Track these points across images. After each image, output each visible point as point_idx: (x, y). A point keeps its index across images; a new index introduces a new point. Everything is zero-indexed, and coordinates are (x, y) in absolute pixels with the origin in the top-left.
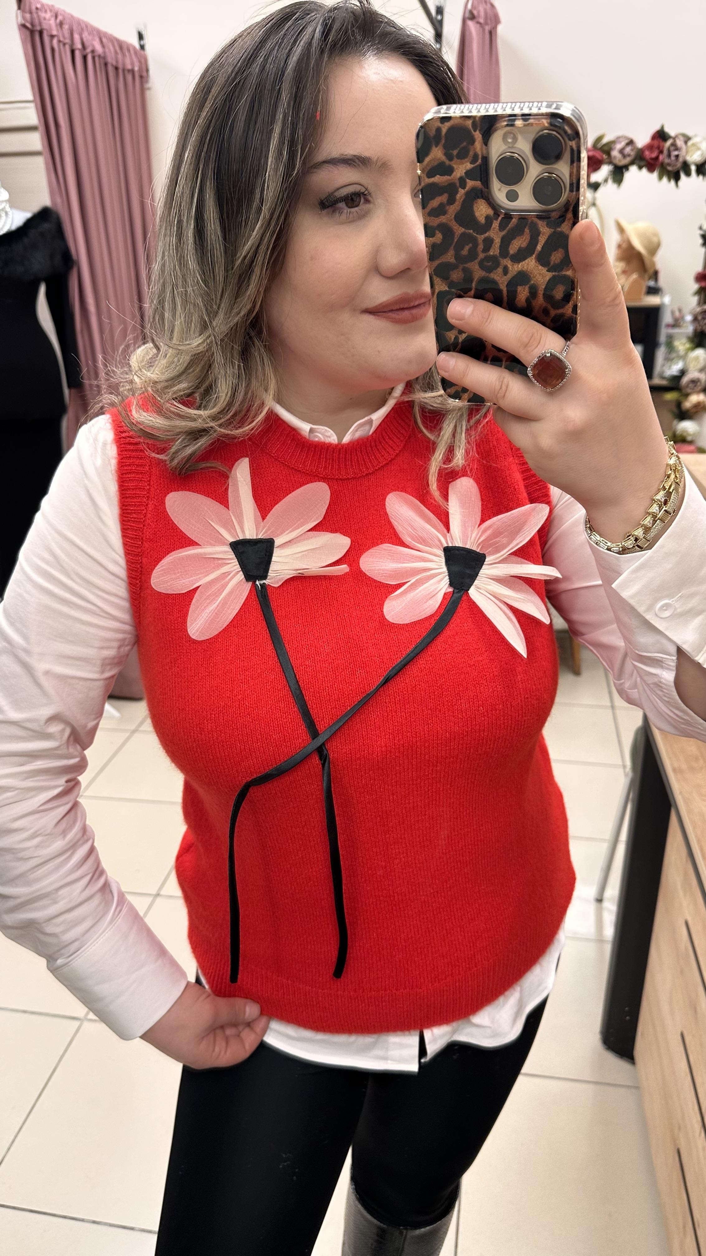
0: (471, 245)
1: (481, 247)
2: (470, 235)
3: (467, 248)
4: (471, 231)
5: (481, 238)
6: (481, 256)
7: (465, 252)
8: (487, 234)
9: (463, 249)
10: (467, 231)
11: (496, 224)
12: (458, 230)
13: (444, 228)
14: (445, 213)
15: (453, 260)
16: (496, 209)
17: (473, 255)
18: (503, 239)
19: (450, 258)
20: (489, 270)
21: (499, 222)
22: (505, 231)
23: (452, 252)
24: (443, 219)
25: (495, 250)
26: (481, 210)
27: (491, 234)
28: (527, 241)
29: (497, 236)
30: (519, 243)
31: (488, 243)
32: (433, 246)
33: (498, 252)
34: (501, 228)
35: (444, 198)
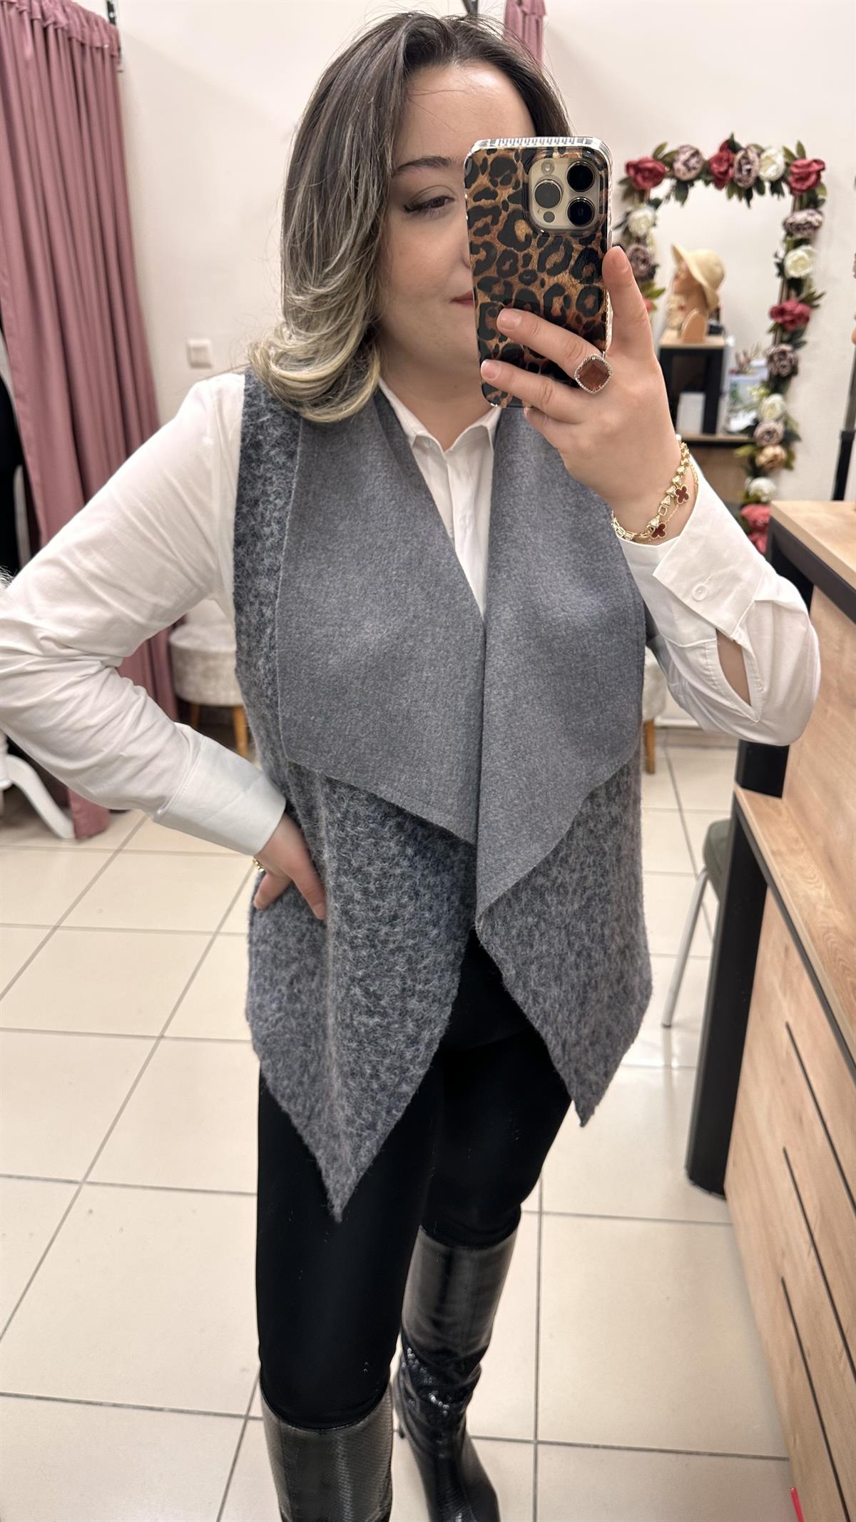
0: (512, 261)
1: (521, 262)
2: (511, 251)
3: (508, 264)
4: (512, 248)
6: (521, 270)
7: (506, 267)
8: (526, 252)
9: (504, 264)
10: (509, 248)
11: (534, 242)
12: (500, 247)
13: (488, 246)
14: (488, 233)
15: (495, 275)
16: (535, 228)
17: (513, 270)
18: (540, 255)
19: (492, 272)
20: (528, 283)
21: (537, 240)
22: (543, 249)
23: (494, 268)
24: (487, 238)
25: (533, 265)
26: (522, 229)
27: (530, 250)
28: (562, 257)
29: (535, 252)
30: (555, 258)
31: (528, 258)
32: (478, 262)
33: (536, 267)
34: (539, 245)
35: (489, 219)
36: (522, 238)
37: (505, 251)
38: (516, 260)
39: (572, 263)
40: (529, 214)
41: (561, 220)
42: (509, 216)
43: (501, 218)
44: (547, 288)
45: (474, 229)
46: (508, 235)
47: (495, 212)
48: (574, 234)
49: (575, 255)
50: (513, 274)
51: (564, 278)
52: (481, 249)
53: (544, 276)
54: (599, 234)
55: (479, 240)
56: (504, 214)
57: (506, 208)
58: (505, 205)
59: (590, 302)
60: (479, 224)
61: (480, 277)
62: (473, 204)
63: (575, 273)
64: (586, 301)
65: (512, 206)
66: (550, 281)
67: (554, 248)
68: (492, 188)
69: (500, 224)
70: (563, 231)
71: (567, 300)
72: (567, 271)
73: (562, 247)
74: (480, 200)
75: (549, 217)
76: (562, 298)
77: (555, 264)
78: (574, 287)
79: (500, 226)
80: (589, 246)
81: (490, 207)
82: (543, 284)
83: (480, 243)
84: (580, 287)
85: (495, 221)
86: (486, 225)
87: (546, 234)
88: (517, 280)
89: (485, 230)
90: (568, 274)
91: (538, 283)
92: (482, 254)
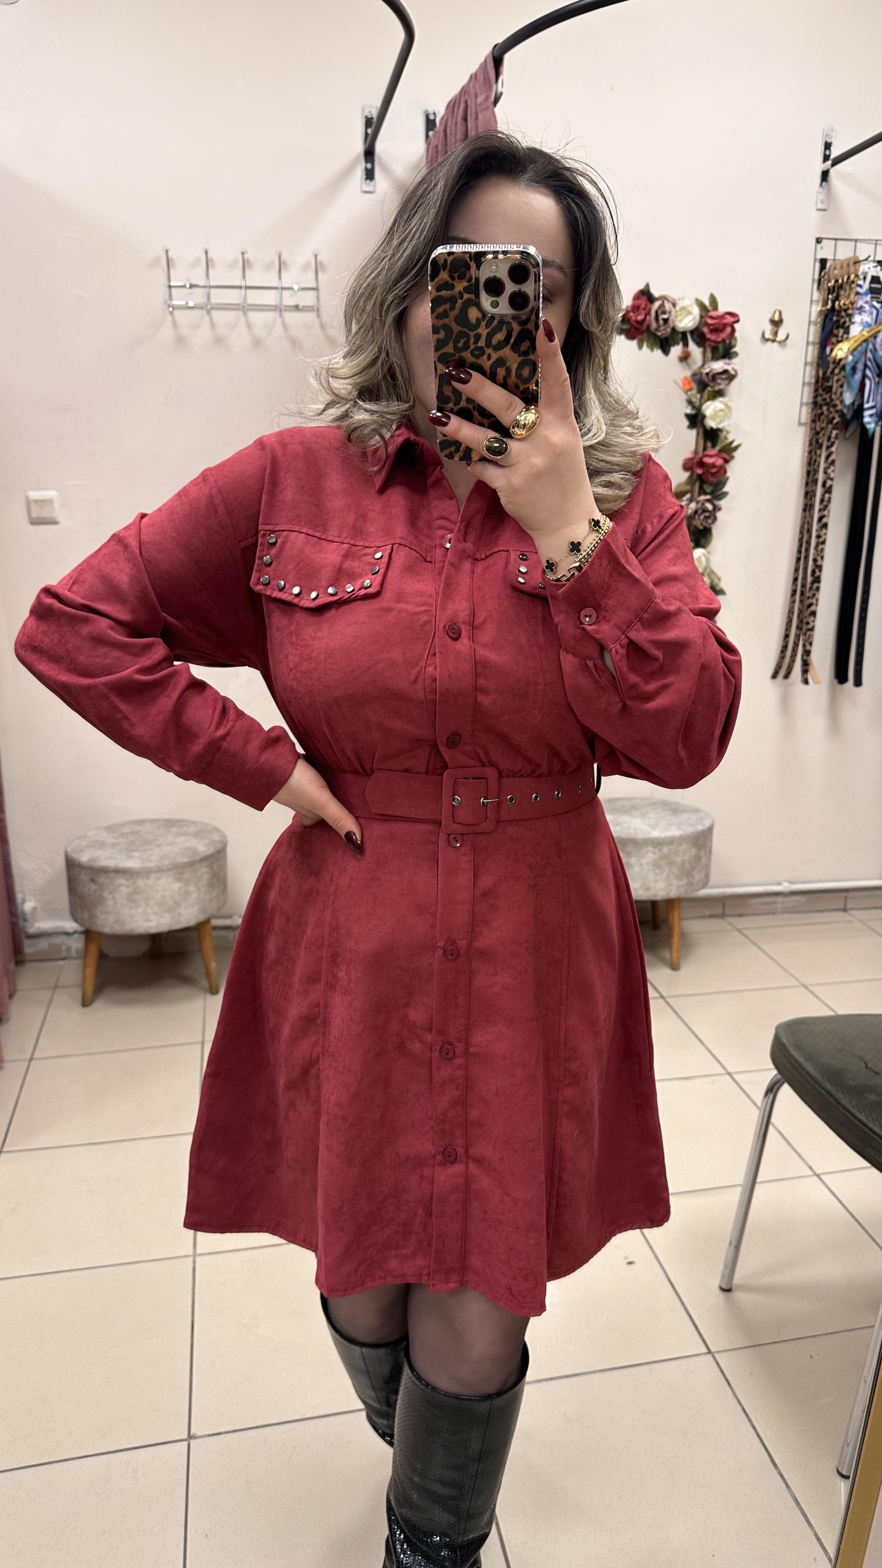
0: (465, 339)
1: (472, 340)
2: (464, 332)
3: (462, 341)
4: (466, 329)
5: (472, 334)
6: (472, 347)
7: (460, 345)
8: (476, 331)
9: (459, 342)
10: (463, 329)
11: (483, 324)
12: (456, 328)
13: (447, 328)
14: (447, 317)
15: (452, 351)
16: (484, 314)
17: (466, 346)
18: (488, 334)
19: (449, 349)
20: (478, 357)
21: (485, 322)
22: (489, 329)
23: (451, 345)
24: (446, 321)
25: (482, 343)
26: (473, 314)
27: (480, 330)
28: (505, 335)
29: (483, 331)
30: (500, 336)
31: (478, 337)
32: (438, 340)
33: (483, 345)
34: (487, 327)
35: (448, 306)
36: (473, 320)
37: (460, 332)
38: (469, 339)
39: (512, 341)
40: (479, 302)
41: (504, 308)
42: (464, 303)
43: (457, 305)
44: (493, 360)
45: (434, 315)
46: (462, 319)
47: (453, 300)
48: (514, 318)
49: (515, 334)
50: (466, 350)
51: (507, 351)
52: (441, 330)
53: (489, 351)
54: (533, 317)
55: (440, 323)
56: (460, 301)
57: (461, 297)
58: (461, 295)
59: (526, 372)
60: (440, 310)
61: (440, 352)
62: (435, 294)
63: (515, 348)
64: (522, 372)
65: (466, 296)
66: (494, 357)
67: (498, 329)
68: (451, 281)
69: (456, 310)
70: (507, 316)
71: (508, 370)
72: (509, 346)
73: (504, 328)
74: (441, 291)
75: (495, 305)
76: (504, 369)
77: (499, 342)
78: (514, 360)
79: (456, 312)
80: (526, 327)
81: (449, 296)
82: (489, 357)
83: (440, 325)
84: (520, 359)
85: (452, 308)
86: (445, 311)
87: (493, 318)
88: (469, 355)
89: (445, 315)
90: (509, 349)
91: (485, 357)
92: (442, 335)
